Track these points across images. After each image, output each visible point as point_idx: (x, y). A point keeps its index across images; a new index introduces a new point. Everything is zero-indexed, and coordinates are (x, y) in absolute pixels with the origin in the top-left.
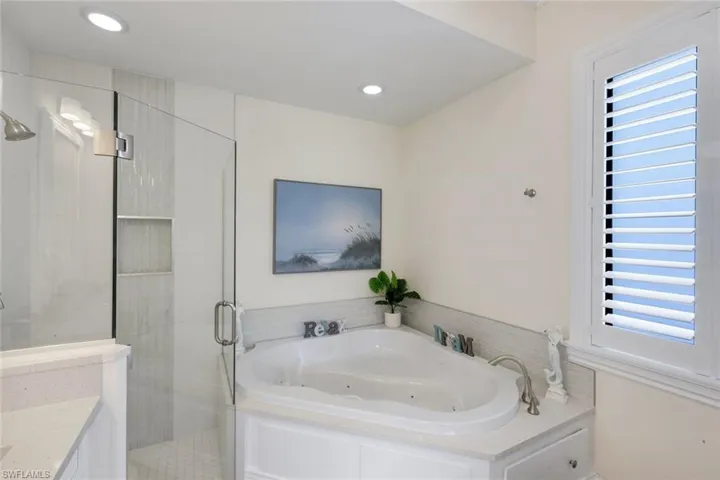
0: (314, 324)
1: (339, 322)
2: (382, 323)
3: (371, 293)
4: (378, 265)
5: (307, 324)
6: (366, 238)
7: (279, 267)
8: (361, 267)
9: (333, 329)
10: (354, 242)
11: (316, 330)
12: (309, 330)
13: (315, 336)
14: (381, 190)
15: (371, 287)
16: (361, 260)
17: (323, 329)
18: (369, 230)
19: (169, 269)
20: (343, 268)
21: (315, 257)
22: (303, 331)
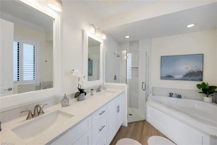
0: (173, 94)
1: (182, 95)
2: (203, 100)
3: (197, 89)
4: (201, 80)
5: (170, 93)
6: (195, 71)
7: (162, 78)
8: (193, 80)
9: (179, 97)
10: (189, 72)
11: (173, 96)
12: (171, 95)
13: (172, 97)
14: (203, 54)
15: (197, 87)
16: (193, 78)
17: (175, 96)
18: (197, 68)
19: (138, 76)
20: (184, 80)
21: (173, 76)
22: (169, 95)
